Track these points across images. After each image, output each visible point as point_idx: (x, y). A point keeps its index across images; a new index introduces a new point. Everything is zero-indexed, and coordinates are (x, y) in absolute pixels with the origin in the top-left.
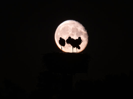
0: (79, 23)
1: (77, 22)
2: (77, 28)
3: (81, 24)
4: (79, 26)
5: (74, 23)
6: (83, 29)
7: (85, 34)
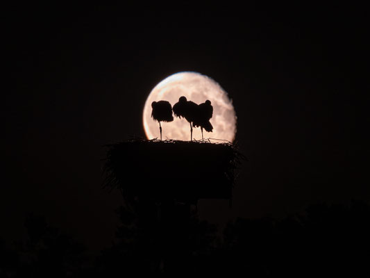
0: (210, 80)
1: (207, 77)
2: (205, 93)
3: (218, 84)
4: (212, 89)
5: (196, 81)
6: (223, 98)
7: (227, 110)
